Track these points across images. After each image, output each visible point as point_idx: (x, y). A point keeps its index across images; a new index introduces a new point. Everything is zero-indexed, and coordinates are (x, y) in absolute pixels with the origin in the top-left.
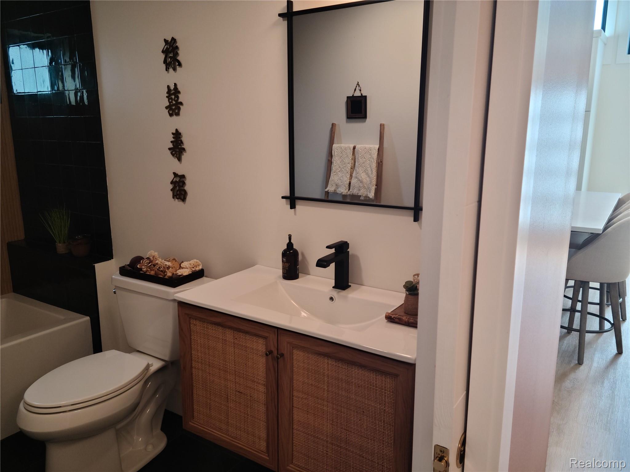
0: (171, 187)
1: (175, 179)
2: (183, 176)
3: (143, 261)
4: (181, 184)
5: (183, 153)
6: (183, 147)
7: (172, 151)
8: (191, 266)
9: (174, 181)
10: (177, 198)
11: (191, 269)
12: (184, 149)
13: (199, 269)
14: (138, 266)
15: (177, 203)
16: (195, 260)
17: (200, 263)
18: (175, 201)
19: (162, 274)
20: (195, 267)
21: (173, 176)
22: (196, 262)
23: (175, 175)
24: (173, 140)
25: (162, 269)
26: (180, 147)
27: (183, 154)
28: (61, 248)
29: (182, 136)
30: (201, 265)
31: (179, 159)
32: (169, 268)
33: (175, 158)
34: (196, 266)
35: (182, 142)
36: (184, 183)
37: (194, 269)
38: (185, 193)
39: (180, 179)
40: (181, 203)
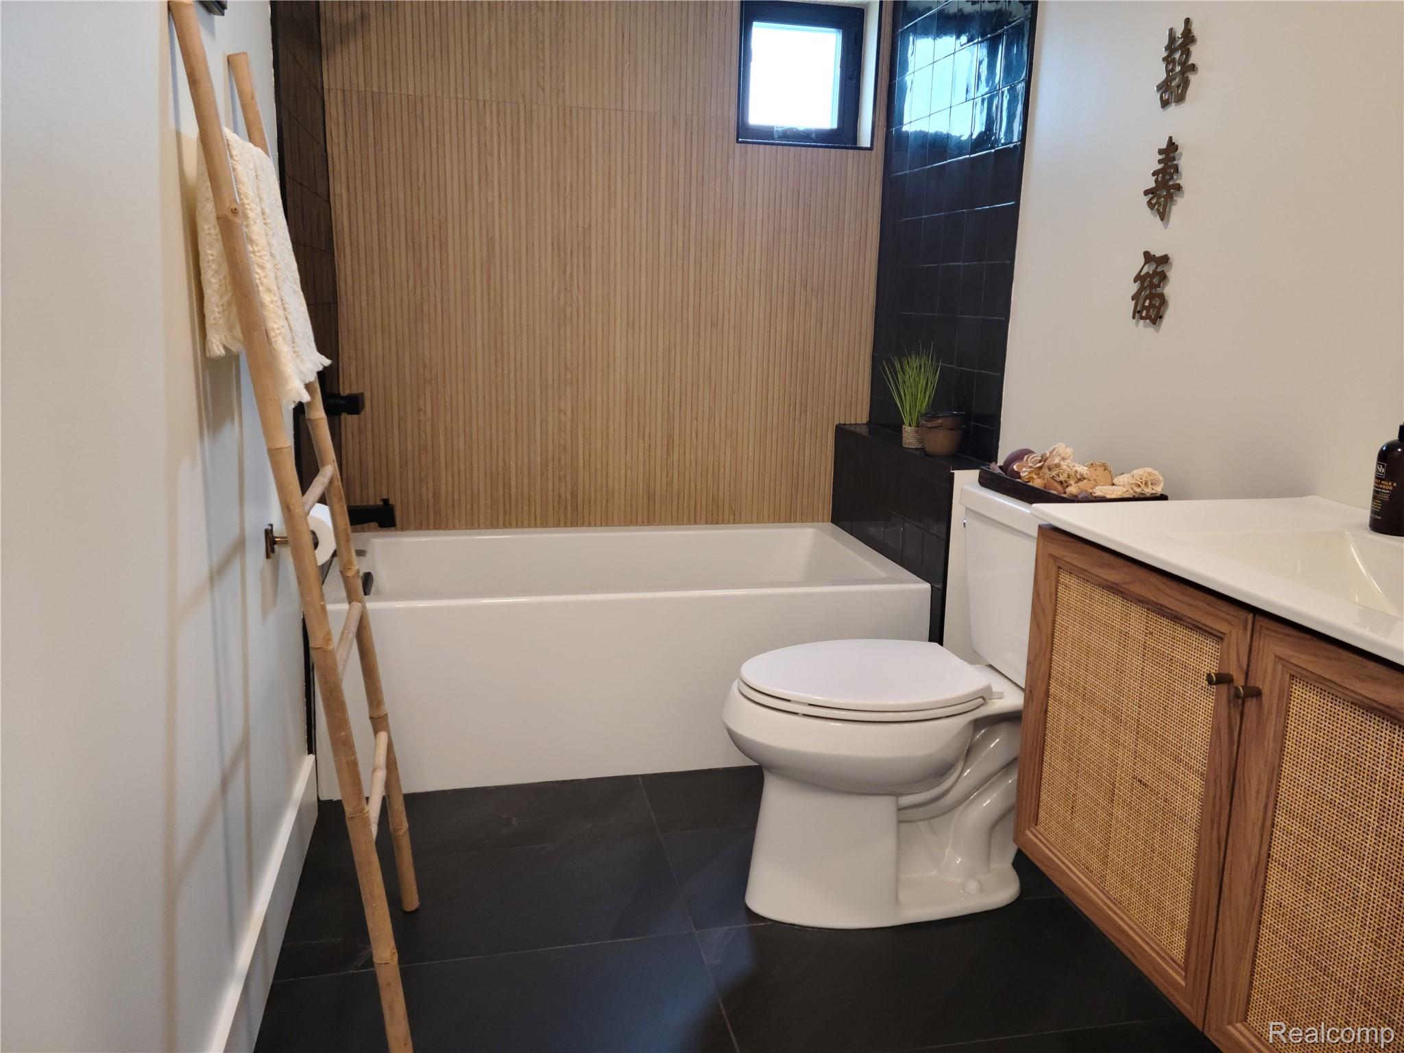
0: (1134, 288)
1: (1146, 266)
2: (1165, 260)
3: (1028, 458)
4: (1155, 281)
5: (1175, 198)
6: (1178, 182)
7: (1151, 196)
8: (1134, 481)
9: (1142, 274)
10: (1142, 318)
11: (1132, 488)
12: (1178, 188)
13: (1153, 492)
14: (1015, 467)
15: (1143, 330)
16: (1150, 470)
17: (1161, 478)
18: (1137, 325)
19: (1059, 488)
20: (1142, 486)
21: (1142, 261)
22: (1150, 474)
23: (1148, 257)
24: (1160, 166)
25: (1062, 478)
26: (1171, 183)
27: (1176, 201)
28: (909, 436)
29: (1181, 154)
30: (1162, 485)
31: (1163, 216)
32: (1081, 479)
33: (1155, 217)
34: (1146, 484)
35: (1177, 170)
36: (1163, 277)
37: (1138, 490)
38: (1163, 301)
39: (1156, 268)
40: (1151, 330)
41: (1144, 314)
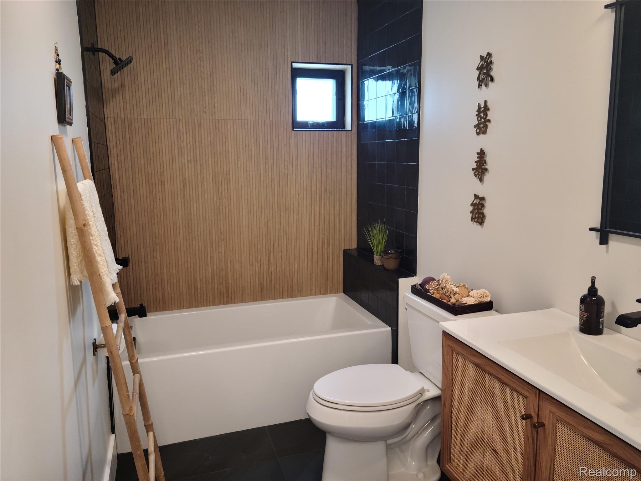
1: (475, 200)
2: (483, 199)
3: (432, 283)
4: (480, 207)
5: (485, 173)
6: (486, 167)
7: (475, 171)
8: (478, 296)
9: (474, 203)
10: (475, 222)
11: (478, 299)
12: (486, 170)
13: (487, 300)
14: (427, 287)
15: (476, 226)
16: (484, 290)
17: (489, 294)
18: (473, 224)
19: (447, 299)
22: (484, 293)
23: (476, 197)
24: (478, 160)
25: (447, 294)
26: (483, 167)
28: (377, 259)
29: (486, 155)
30: (490, 297)
31: (481, 180)
33: (478, 179)
34: (483, 297)
35: (485, 163)
36: (483, 206)
38: (484, 216)
39: (480, 202)
40: (479, 226)
41: (476, 220)
